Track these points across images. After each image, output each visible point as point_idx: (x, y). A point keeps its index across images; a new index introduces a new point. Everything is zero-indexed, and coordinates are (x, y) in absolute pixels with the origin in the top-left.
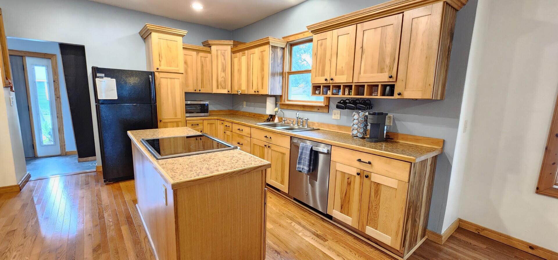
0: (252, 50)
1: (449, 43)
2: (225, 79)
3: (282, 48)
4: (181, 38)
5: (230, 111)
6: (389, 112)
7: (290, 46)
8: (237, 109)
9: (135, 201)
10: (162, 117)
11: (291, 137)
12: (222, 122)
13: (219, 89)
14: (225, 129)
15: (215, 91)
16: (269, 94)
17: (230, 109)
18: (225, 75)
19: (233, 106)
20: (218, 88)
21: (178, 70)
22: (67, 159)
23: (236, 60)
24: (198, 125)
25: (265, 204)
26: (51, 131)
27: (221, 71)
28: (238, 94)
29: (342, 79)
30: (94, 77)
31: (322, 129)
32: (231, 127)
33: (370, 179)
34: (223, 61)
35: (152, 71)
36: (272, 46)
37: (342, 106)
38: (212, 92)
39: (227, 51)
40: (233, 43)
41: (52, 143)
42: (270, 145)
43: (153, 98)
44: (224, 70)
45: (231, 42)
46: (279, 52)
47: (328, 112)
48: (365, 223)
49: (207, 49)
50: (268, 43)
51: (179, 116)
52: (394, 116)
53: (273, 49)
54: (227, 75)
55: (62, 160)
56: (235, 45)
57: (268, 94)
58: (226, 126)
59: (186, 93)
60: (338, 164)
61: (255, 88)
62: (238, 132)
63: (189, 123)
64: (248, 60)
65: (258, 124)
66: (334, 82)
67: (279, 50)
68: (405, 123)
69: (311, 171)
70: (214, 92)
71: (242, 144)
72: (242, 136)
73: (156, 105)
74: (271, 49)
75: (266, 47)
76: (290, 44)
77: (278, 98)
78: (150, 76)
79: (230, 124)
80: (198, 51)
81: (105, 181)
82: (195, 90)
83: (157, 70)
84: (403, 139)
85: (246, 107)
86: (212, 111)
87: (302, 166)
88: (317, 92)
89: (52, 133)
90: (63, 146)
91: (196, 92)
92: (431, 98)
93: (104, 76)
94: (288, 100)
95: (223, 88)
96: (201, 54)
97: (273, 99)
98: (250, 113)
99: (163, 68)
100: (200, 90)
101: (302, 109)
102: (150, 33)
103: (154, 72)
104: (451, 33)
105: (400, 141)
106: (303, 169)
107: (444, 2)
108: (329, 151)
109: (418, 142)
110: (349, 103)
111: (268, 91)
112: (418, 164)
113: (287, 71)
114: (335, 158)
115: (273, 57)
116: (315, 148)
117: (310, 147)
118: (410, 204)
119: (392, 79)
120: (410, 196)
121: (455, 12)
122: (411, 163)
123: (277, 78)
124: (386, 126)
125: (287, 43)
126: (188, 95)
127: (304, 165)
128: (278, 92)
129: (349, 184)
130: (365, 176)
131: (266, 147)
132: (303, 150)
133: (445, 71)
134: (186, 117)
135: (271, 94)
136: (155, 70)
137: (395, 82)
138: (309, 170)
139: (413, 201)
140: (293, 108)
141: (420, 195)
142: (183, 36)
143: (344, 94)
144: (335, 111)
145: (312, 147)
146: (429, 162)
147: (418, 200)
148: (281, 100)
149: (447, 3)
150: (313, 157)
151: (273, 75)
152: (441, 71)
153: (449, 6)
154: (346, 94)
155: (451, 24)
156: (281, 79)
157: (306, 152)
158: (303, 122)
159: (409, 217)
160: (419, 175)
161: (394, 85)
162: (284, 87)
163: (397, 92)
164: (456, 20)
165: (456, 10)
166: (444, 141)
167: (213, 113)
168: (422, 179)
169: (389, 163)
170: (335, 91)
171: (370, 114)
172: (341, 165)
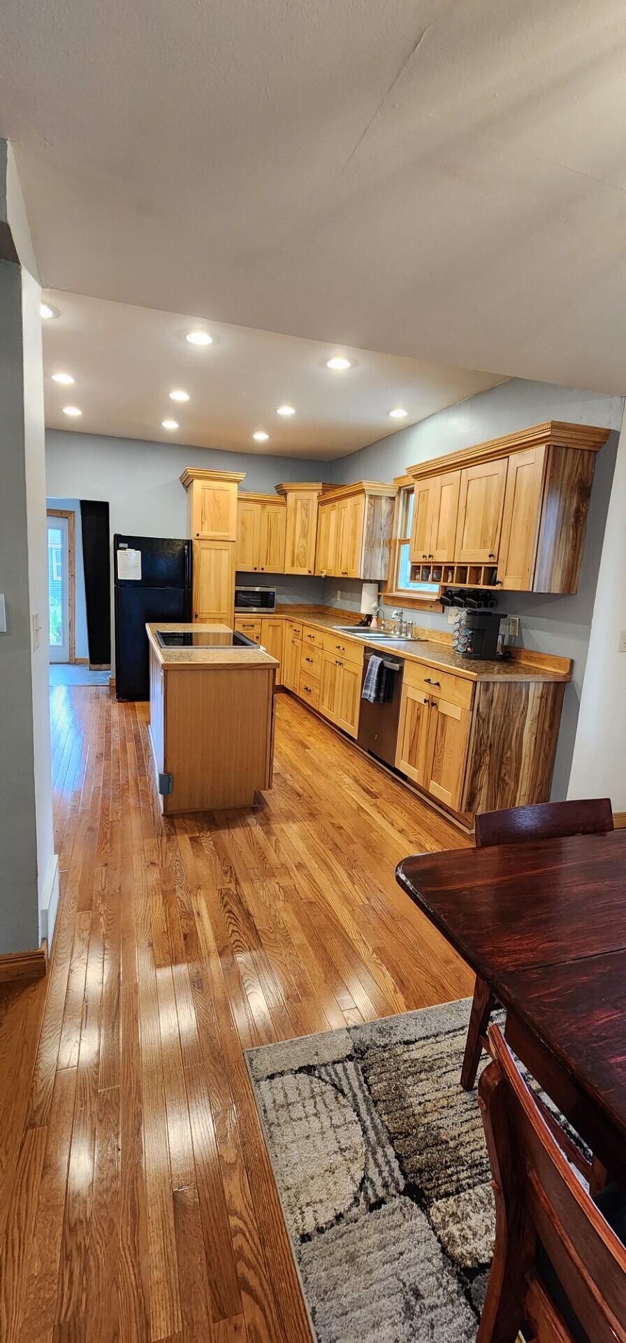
0: (344, 501)
1: (578, 503)
2: (305, 548)
3: (391, 497)
4: (236, 485)
5: (317, 606)
6: (511, 613)
7: (406, 494)
8: (327, 605)
9: (148, 723)
10: (198, 609)
11: (365, 647)
12: (293, 624)
13: (296, 568)
14: (294, 636)
16: (362, 578)
17: (318, 604)
18: (307, 542)
19: (323, 599)
20: (293, 565)
21: (228, 536)
22: (77, 668)
23: (323, 517)
24: (253, 626)
25: (272, 714)
26: (60, 626)
27: (300, 536)
28: (321, 577)
29: (442, 557)
30: (117, 548)
31: (434, 640)
32: (301, 633)
33: (437, 708)
34: (304, 517)
35: (189, 539)
36: (369, 495)
38: (283, 573)
39: (311, 501)
40: (323, 487)
41: (60, 644)
42: (343, 661)
43: (187, 580)
44: (305, 535)
45: (319, 486)
46: (385, 506)
47: (443, 612)
48: (430, 778)
49: (282, 499)
50: (363, 491)
51: (224, 610)
52: (521, 621)
53: (373, 500)
54: (309, 542)
55: (70, 668)
56: (324, 491)
57: (358, 577)
58: (295, 631)
59: (238, 573)
60: (409, 689)
61: (343, 570)
62: (308, 640)
63: (239, 623)
64: (339, 517)
65: (335, 627)
66: (434, 561)
67: (383, 501)
68: (533, 632)
69: (381, 700)
70: (286, 571)
71: (312, 661)
72: (311, 648)
73: (191, 591)
74: (369, 502)
75: (361, 497)
76: (405, 489)
77: (381, 585)
78: (187, 547)
79: (300, 628)
80: (263, 503)
81: (118, 697)
82: (255, 569)
83: (197, 538)
84: (527, 658)
85: (342, 600)
86: (284, 605)
87: (368, 692)
88: (417, 577)
89: (61, 629)
90: (72, 649)
91: (257, 571)
92: (531, 590)
93: (127, 547)
94: (397, 590)
95: (301, 565)
96: (270, 508)
97: (374, 587)
98: (344, 612)
99: (206, 533)
100: (263, 569)
101: (412, 606)
102: (192, 481)
103: (192, 541)
104: (580, 488)
105: (523, 662)
106: (370, 696)
107: (549, 445)
108: (402, 668)
109: (543, 664)
110: (455, 595)
111: (359, 573)
112: (497, 687)
113: (398, 538)
114: (407, 679)
115: (372, 514)
116: (388, 664)
117: (380, 662)
118: (483, 748)
119: (494, 559)
120: (479, 733)
121: (590, 455)
122: (475, 683)
123: (377, 551)
124: (507, 636)
125: (400, 488)
126: (241, 577)
127: (371, 691)
128: (379, 575)
129: (418, 718)
130: (433, 704)
131: (338, 664)
132: (372, 666)
133: (570, 546)
134: (236, 612)
135: (367, 578)
136: (193, 537)
137: (497, 563)
138: (377, 699)
139: (491, 744)
140: (399, 604)
141: (511, 741)
142: (238, 482)
143: (446, 581)
144: (452, 610)
145: (382, 662)
146: (535, 691)
147: (506, 746)
148: (386, 589)
149: (554, 446)
150: (384, 678)
151: (370, 545)
152: (555, 548)
153: (564, 449)
154: (449, 580)
155: (580, 474)
156: (387, 550)
157: (376, 670)
158: (406, 628)
159: (480, 767)
160: (503, 704)
161: (496, 568)
162: (392, 566)
163: (498, 579)
164: (594, 467)
165: (590, 451)
166: (572, 662)
167: (282, 609)
168: (515, 715)
169: (455, 684)
170: (435, 576)
171: (468, 614)
172: (413, 689)
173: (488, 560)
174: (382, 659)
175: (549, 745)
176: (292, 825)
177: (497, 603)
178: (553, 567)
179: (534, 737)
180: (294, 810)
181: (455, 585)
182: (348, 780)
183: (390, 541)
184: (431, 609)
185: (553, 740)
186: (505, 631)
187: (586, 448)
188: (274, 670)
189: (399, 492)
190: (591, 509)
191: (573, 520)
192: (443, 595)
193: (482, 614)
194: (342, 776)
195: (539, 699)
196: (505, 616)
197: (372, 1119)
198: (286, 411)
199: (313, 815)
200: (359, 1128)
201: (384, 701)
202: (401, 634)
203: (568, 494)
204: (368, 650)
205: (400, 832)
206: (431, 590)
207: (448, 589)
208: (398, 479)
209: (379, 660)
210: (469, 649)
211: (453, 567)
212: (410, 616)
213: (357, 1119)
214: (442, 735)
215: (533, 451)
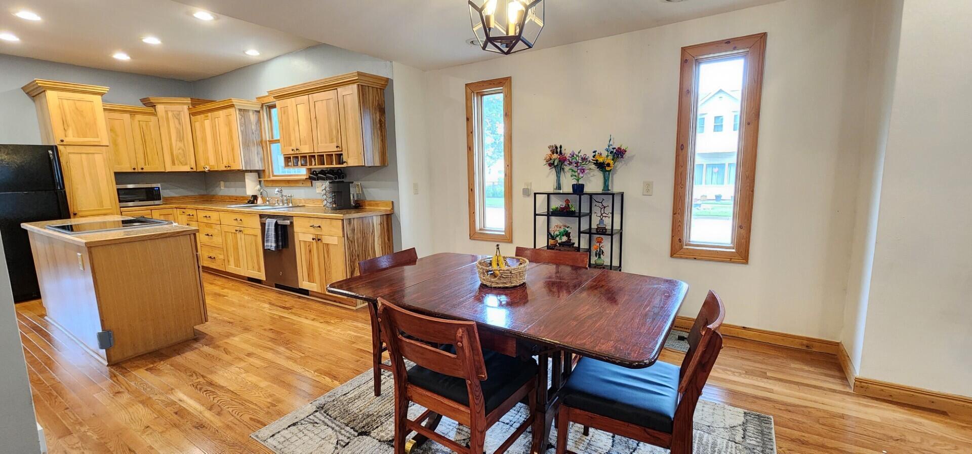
0: (216, 113)
1: (380, 117)
2: (183, 150)
3: (256, 111)
4: (99, 97)
5: (202, 196)
6: (355, 181)
7: (268, 109)
8: (213, 193)
10: (77, 208)
11: (260, 215)
12: (184, 210)
13: (177, 166)
14: (189, 220)
15: (169, 168)
16: (244, 169)
17: (202, 194)
18: (184, 145)
19: (207, 189)
20: (173, 163)
21: (99, 142)
23: (197, 125)
27: (177, 141)
28: (205, 172)
29: (306, 149)
31: (308, 205)
32: (195, 216)
33: (322, 241)
34: (178, 125)
35: (52, 145)
36: (239, 109)
37: (323, 177)
38: (164, 171)
39: (182, 112)
40: (191, 101)
42: (242, 229)
43: (58, 181)
44: (181, 138)
45: (188, 101)
46: (253, 117)
47: (312, 186)
49: (150, 110)
50: (232, 106)
51: (107, 206)
52: (362, 184)
53: (242, 112)
54: (186, 145)
56: (194, 104)
57: (241, 168)
58: (189, 215)
59: (116, 174)
60: (300, 235)
61: (225, 163)
62: (205, 220)
64: (213, 127)
65: (229, 206)
66: (300, 152)
67: (251, 113)
68: (370, 190)
69: (280, 247)
70: (168, 170)
71: (212, 236)
72: (209, 225)
73: (65, 192)
74: (239, 113)
75: (232, 110)
76: (267, 105)
77: (260, 173)
78: (50, 152)
79: (194, 212)
80: (133, 113)
82: (134, 169)
83: (62, 143)
84: (369, 205)
85: (226, 189)
86: (169, 198)
87: (270, 244)
88: (290, 164)
91: (136, 171)
92: (364, 165)
94: (274, 176)
95: (182, 163)
96: (139, 117)
97: (254, 175)
98: (230, 197)
99: (71, 138)
100: (142, 169)
101: (288, 185)
102: (44, 91)
103: (56, 147)
104: (379, 108)
105: (367, 208)
106: (271, 246)
107: (359, 85)
108: (292, 223)
109: (378, 206)
110: (319, 173)
111: (241, 166)
112: (356, 220)
113: (268, 139)
114: (297, 228)
115: (243, 122)
116: (280, 222)
117: (275, 222)
118: (354, 258)
119: (340, 148)
120: (350, 250)
121: (381, 91)
122: (343, 220)
123: (253, 149)
124: (355, 194)
125: (262, 105)
126: (120, 176)
127: (271, 242)
128: (258, 166)
129: (310, 251)
130: (319, 240)
131: (237, 232)
132: (269, 226)
133: (380, 140)
134: (121, 207)
135: (248, 169)
136: (56, 142)
137: (342, 151)
138: (277, 247)
139: (358, 255)
140: (278, 185)
141: (369, 251)
142: (102, 94)
143: (311, 164)
144: (318, 184)
145: (276, 221)
146: (376, 221)
147: (367, 255)
148: (265, 176)
149: (361, 85)
150: (280, 232)
151: (246, 145)
152: (372, 141)
153: (367, 87)
154: (313, 164)
155: (378, 101)
156: (260, 149)
157: (272, 228)
158: (287, 200)
159: (354, 269)
160: (361, 232)
161: (342, 154)
162: (267, 158)
163: (344, 160)
164: (384, 97)
165: (381, 89)
166: (393, 202)
167: (168, 200)
168: (368, 235)
169: (331, 224)
170: (303, 162)
171: (330, 183)
172: (302, 234)
173: (336, 149)
174: (275, 220)
175: (390, 249)
176: (233, 338)
177: (346, 176)
178: (373, 151)
179: (381, 247)
180: (230, 331)
181: (317, 167)
182: (267, 306)
183: (261, 141)
184: (302, 185)
185: (391, 247)
186: (354, 192)
187: (378, 87)
188: (195, 234)
189: (262, 107)
190: (387, 119)
191: (379, 125)
192: (311, 174)
193: (338, 182)
194: (261, 305)
195: (380, 226)
196: (352, 183)
197: (335, 424)
198: (152, 40)
199: (247, 329)
200: (330, 429)
201: (283, 247)
202: (283, 204)
203: (374, 111)
204: (262, 216)
205: (313, 320)
206: (302, 172)
207: (312, 171)
208: (260, 98)
209: (274, 221)
210: (334, 206)
211: (315, 156)
212: (287, 192)
213: (326, 427)
214: (328, 256)
215: (350, 86)
